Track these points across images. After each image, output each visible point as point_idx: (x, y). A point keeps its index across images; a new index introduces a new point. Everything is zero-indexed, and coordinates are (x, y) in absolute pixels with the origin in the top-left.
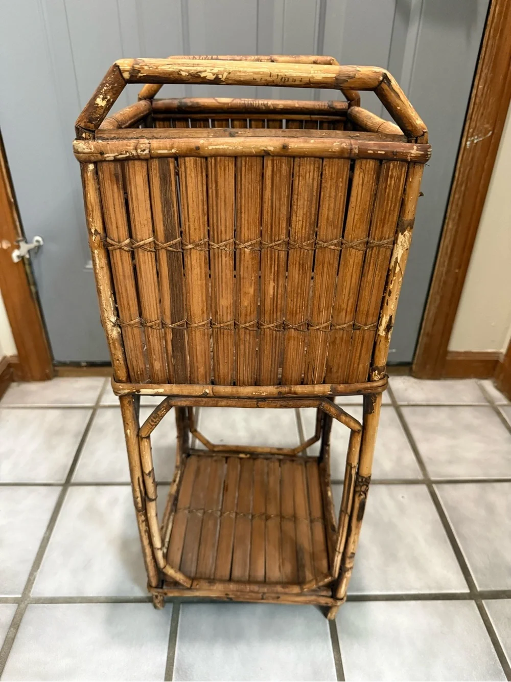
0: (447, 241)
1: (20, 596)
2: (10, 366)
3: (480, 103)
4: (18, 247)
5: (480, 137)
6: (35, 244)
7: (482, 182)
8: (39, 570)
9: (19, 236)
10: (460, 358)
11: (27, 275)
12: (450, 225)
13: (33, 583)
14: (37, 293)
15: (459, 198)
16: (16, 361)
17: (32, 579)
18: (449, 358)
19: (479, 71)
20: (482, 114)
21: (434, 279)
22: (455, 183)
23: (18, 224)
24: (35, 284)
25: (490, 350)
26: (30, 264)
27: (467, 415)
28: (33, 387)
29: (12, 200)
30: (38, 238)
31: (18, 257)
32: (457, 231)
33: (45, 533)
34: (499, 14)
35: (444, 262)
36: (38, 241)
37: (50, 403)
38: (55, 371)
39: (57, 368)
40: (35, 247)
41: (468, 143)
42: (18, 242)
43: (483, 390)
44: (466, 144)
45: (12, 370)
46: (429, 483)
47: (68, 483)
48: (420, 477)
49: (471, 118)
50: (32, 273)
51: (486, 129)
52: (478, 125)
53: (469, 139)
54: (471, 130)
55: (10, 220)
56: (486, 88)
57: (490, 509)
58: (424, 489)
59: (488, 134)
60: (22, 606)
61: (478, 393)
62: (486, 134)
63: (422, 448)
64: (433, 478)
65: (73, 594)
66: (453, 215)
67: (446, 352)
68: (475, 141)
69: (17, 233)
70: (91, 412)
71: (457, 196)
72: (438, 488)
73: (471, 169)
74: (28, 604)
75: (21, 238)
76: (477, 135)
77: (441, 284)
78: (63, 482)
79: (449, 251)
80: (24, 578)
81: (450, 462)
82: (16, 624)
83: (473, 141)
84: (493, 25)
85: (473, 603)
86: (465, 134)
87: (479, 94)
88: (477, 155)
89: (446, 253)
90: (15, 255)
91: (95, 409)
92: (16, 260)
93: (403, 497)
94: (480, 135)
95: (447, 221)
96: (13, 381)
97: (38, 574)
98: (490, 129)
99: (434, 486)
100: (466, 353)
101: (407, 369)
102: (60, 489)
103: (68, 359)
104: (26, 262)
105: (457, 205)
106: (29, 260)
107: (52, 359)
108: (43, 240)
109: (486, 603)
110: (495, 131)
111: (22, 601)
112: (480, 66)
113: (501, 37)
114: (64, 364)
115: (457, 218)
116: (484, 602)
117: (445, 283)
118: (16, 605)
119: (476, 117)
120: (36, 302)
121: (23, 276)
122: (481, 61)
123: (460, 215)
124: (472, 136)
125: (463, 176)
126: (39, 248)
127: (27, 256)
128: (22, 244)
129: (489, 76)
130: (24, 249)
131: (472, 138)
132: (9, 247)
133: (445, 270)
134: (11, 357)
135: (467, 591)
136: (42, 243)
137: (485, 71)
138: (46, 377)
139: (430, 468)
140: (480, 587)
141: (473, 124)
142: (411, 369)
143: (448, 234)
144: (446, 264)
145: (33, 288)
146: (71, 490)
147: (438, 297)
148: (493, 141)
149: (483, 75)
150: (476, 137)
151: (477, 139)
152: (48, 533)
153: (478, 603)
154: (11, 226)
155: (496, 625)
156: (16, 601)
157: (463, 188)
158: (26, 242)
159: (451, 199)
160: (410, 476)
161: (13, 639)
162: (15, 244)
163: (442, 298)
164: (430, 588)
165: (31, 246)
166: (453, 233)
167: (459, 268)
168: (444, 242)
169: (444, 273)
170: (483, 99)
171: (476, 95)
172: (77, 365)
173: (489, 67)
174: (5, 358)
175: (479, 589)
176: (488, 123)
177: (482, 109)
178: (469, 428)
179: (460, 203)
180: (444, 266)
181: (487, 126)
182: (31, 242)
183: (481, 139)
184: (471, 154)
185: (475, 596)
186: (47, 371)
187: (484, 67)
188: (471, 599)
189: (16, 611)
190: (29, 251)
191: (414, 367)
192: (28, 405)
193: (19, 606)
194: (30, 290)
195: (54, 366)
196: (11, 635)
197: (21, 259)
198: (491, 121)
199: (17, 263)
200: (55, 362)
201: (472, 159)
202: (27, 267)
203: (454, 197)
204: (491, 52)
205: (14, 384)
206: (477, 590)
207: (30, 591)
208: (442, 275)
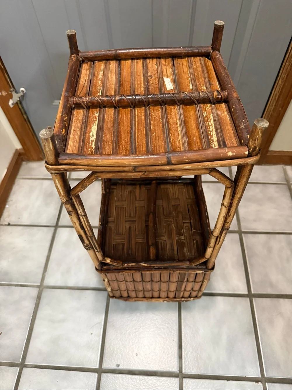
0: (276, 92)
1: (39, 284)
2: (20, 154)
4: (12, 97)
6: (22, 93)
8: (47, 272)
9: (11, 88)
10: (275, 154)
11: (20, 109)
12: (280, 82)
13: (44, 278)
14: (28, 118)
16: (23, 151)
17: (44, 276)
18: (268, 154)
21: (265, 112)
23: (9, 80)
24: (26, 113)
26: (21, 103)
27: (272, 190)
28: (34, 166)
29: (3, 67)
30: (22, 89)
31: (12, 104)
32: (284, 85)
33: (48, 253)
36: (23, 91)
40: (22, 95)
42: (11, 92)
43: (285, 172)
45: (22, 156)
46: (240, 233)
47: (57, 226)
48: (236, 229)
50: (23, 108)
55: (4, 79)
57: (270, 250)
58: (237, 236)
60: (41, 289)
61: (282, 175)
64: (243, 230)
67: (268, 151)
69: (10, 86)
72: (245, 237)
74: (43, 288)
75: (12, 89)
77: (269, 116)
78: (55, 225)
79: (277, 97)
80: (40, 276)
81: (255, 221)
82: (39, 298)
85: (248, 299)
89: (275, 98)
92: (12, 106)
95: (279, 78)
96: (23, 161)
97: (47, 274)
100: (280, 152)
102: (53, 229)
104: (18, 103)
105: (287, 70)
106: (20, 101)
108: (25, 89)
111: (40, 287)
115: (285, 77)
116: (254, 299)
117: (272, 115)
118: (38, 289)
120: (28, 122)
123: (287, 76)
126: (24, 95)
128: (14, 94)
130: (16, 97)
132: (6, 95)
134: (20, 149)
135: (247, 293)
136: (25, 91)
138: (40, 159)
143: (277, 89)
144: (274, 104)
145: (25, 116)
146: (60, 230)
153: (251, 299)
154: (6, 83)
155: (257, 311)
156: (38, 287)
158: (16, 92)
161: (38, 304)
165: (19, 95)
166: (281, 87)
167: (282, 108)
169: (272, 109)
174: (17, 150)
175: (253, 292)
178: (271, 199)
179: (289, 68)
180: (273, 106)
182: (19, 92)
185: (250, 296)
186: (41, 156)
188: (247, 297)
189: (39, 292)
190: (19, 98)
192: (33, 177)
197: (15, 104)
202: (20, 105)
205: (24, 163)
206: (251, 293)
207: (43, 282)
208: (270, 111)
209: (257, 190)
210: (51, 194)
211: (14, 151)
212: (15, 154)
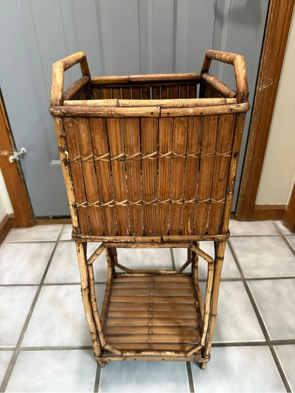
1: (15, 347)
2: (10, 219)
3: (265, 66)
4: (13, 154)
5: (267, 85)
6: (22, 152)
7: (269, 110)
8: (26, 332)
9: (13, 148)
10: (263, 209)
11: (18, 169)
12: (252, 134)
13: (22, 339)
14: (24, 179)
15: (256, 119)
16: (13, 217)
17: (22, 337)
18: (256, 209)
19: (264, 49)
20: (267, 73)
21: (245, 165)
22: (254, 111)
23: (12, 142)
24: (23, 174)
25: (279, 204)
26: (20, 163)
27: (267, 241)
28: (23, 231)
29: (9, 129)
30: (23, 149)
31: (13, 160)
32: (256, 137)
33: (29, 312)
34: (273, 17)
35: (250, 155)
37: (33, 240)
38: (35, 222)
39: (36, 220)
40: (22, 154)
41: (260, 89)
42: (12, 151)
43: (276, 226)
45: (11, 222)
46: (244, 280)
47: (42, 284)
48: (239, 277)
49: (261, 75)
50: (21, 168)
51: (270, 80)
52: (265, 78)
53: (260, 87)
54: (261, 82)
55: (8, 140)
56: (268, 59)
57: (279, 294)
58: (241, 283)
59: (271, 83)
60: (17, 352)
61: (273, 228)
62: (270, 83)
63: (241, 260)
64: (246, 277)
65: (44, 345)
66: (254, 129)
67: (255, 206)
68: (264, 88)
69: (12, 147)
70: (55, 244)
71: (255, 118)
72: (249, 283)
73: (262, 103)
74: (20, 351)
75: (14, 149)
76: (265, 84)
77: (249, 167)
78: (39, 283)
79: (253, 149)
80: (18, 337)
81: (256, 268)
82: (13, 362)
83: (263, 87)
84: (270, 24)
85: (268, 347)
86: (258, 83)
87: (265, 62)
88: (266, 95)
89: (251, 150)
90: (11, 159)
91: (57, 242)
92: (11, 161)
93: (229, 288)
94: (267, 84)
95: (250, 132)
96: (12, 228)
97: (25, 335)
98: (272, 80)
99: (247, 282)
100: (266, 206)
101: (232, 215)
102: (37, 287)
103: (42, 215)
104: (17, 162)
105: (256, 123)
106: (19, 161)
107: (33, 214)
108: (27, 150)
109: (275, 347)
110: (275, 82)
111: (16, 349)
112: (264, 46)
113: (275, 29)
114: (40, 218)
115: (256, 130)
116: (274, 347)
117: (251, 167)
118: (13, 352)
119: (264, 73)
120: (23, 184)
121: (16, 170)
122: (264, 44)
123: (258, 128)
124: (262, 85)
125: (258, 107)
126: (24, 154)
127: (18, 159)
128: (15, 153)
129: (270, 51)
130: (16, 155)
131: (262, 86)
132: (8, 155)
133: (251, 159)
134: (11, 214)
135: (264, 340)
136: (25, 151)
137: (267, 49)
138: (30, 225)
139: (245, 272)
140: (272, 338)
141: (262, 78)
142: (235, 216)
143: (252, 140)
144: (251, 156)
145: (21, 176)
146: (44, 288)
147: (248, 175)
148: (274, 87)
149: (266, 51)
150: (264, 85)
151: (265, 86)
152: (31, 312)
153: (271, 347)
154: (9, 143)
155: (280, 360)
156: (13, 349)
157: (259, 114)
158: (17, 151)
159: (252, 119)
160: (233, 276)
161: (12, 370)
162: (11, 152)
163: (250, 175)
164: (243, 339)
165: (19, 153)
166: (255, 138)
167: (259, 158)
168: (250, 143)
169: (250, 161)
170: (267, 64)
171: (263, 62)
172: (47, 218)
173: (270, 46)
174: (7, 215)
175: (271, 339)
176: (270, 77)
177: (267, 70)
178: (268, 249)
179: (257, 122)
181: (270, 79)
182: (20, 151)
183: (267, 86)
184: (262, 95)
185: (269, 343)
186: (31, 222)
187: (267, 47)
188: (267, 345)
189: (13, 355)
190: (19, 156)
191: (236, 214)
192: (20, 241)
193: (15, 352)
194: (20, 177)
195: (35, 219)
196: (10, 368)
197: (14, 161)
198: (272, 76)
199: (12, 163)
200: (35, 217)
201: (263, 97)
202: (18, 165)
203: (254, 119)
204: (270, 38)
205: (12, 230)
206: (270, 340)
207: (21, 344)
208: (249, 163)
209: (252, 242)
210: (38, 255)
211: (4, 216)
212: (5, 219)
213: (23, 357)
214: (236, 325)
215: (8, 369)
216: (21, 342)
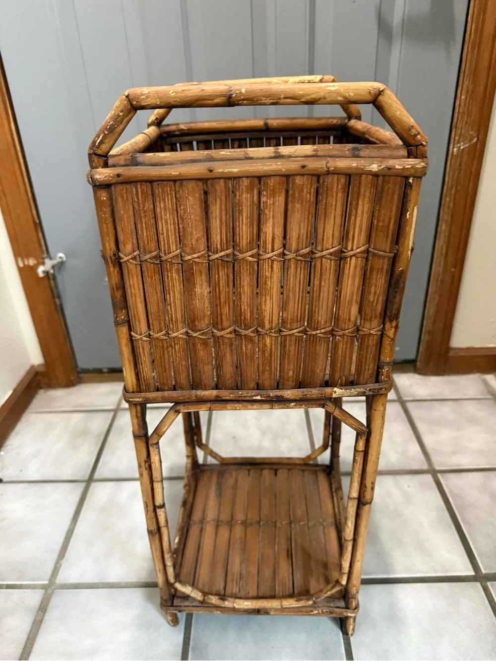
0: (441, 242)
1: (47, 582)
2: (37, 374)
3: (464, 112)
4: (43, 264)
5: (466, 143)
6: (58, 260)
7: (471, 185)
8: (64, 559)
9: (43, 253)
10: (462, 354)
11: (51, 288)
12: (443, 227)
13: (59, 571)
14: (61, 305)
15: (450, 201)
16: (42, 369)
17: (58, 566)
18: (451, 354)
19: (460, 83)
20: (466, 122)
21: (432, 279)
22: (445, 187)
23: (43, 242)
24: (59, 297)
25: (491, 345)
26: (54, 279)
27: (471, 408)
28: (59, 393)
29: (38, 221)
30: (61, 255)
31: (44, 272)
32: (450, 231)
33: (70, 525)
34: (475, 31)
35: (440, 262)
36: (61, 258)
37: (73, 407)
38: (79, 378)
39: (81, 375)
40: (59, 263)
41: (455, 150)
42: (43, 259)
43: (486, 384)
44: (453, 151)
45: (39, 378)
46: (434, 473)
47: (90, 479)
48: (425, 467)
49: (456, 127)
50: (56, 287)
51: (472, 135)
52: (463, 132)
53: (456, 146)
54: (457, 138)
55: (35, 239)
56: (468, 99)
58: (429, 478)
59: (473, 139)
60: (49, 591)
61: (482, 387)
62: (471, 140)
63: (427, 440)
64: (438, 468)
65: (96, 580)
66: (446, 217)
67: (449, 349)
68: (462, 148)
69: (42, 251)
70: (112, 414)
71: (448, 199)
72: (442, 477)
73: (459, 173)
74: (55, 589)
75: (45, 255)
76: (463, 141)
77: (439, 283)
78: (87, 478)
79: (444, 251)
80: (50, 567)
81: (454, 453)
82: (43, 608)
83: (459, 147)
84: (471, 41)
85: (478, 584)
86: (452, 140)
87: (462, 104)
88: (464, 160)
89: (441, 254)
90: (41, 270)
91: (116, 411)
92: (41, 275)
93: (408, 486)
94: (466, 142)
95: (440, 223)
96: (41, 388)
97: (64, 563)
98: (475, 135)
99: (439, 475)
100: (468, 349)
101: (411, 366)
102: (83, 485)
103: (91, 366)
104: (51, 277)
105: (448, 208)
106: (54, 275)
107: (76, 366)
108: (66, 256)
109: (491, 585)
110: (480, 137)
111: (49, 587)
112: (461, 78)
113: (478, 49)
114: (87, 371)
115: (450, 220)
116: (489, 584)
117: (442, 282)
118: (43, 591)
119: (461, 124)
120: (60, 314)
121: (48, 290)
122: (462, 75)
123: (452, 217)
124: (459, 142)
125: (452, 181)
126: (62, 264)
127: (52, 271)
128: (47, 261)
129: (471, 87)
130: (48, 265)
131: (459, 145)
132: (35, 264)
133: (441, 269)
134: (39, 365)
135: (472, 573)
136: (65, 259)
137: (466, 83)
138: (70, 384)
139: (434, 458)
140: (485, 569)
141: (459, 131)
142: (415, 367)
143: (442, 235)
144: (442, 263)
145: (57, 300)
146: (94, 485)
147: (437, 296)
148: (478, 146)
149: (465, 86)
150: (462, 144)
151: (463, 145)
152: (72, 525)
153: (483, 584)
154: (37, 246)
156: (43, 587)
157: (453, 192)
158: (51, 259)
159: (443, 202)
160: (415, 466)
161: (41, 621)
162: (41, 261)
163: (440, 295)
164: (436, 572)
165: (55, 262)
166: (447, 234)
167: (455, 266)
168: (439, 243)
169: (441, 272)
170: (466, 108)
171: (460, 105)
172: (99, 371)
173: (470, 78)
174: (32, 367)
175: (484, 571)
176: (472, 130)
177: (466, 117)
178: (473, 420)
179: (451, 205)
180: (440, 266)
181: (472, 133)
182: (55, 259)
183: (467, 145)
184: (458, 160)
185: (480, 578)
186: (72, 378)
187: (465, 79)
188: (476, 581)
189: (43, 597)
190: (53, 267)
191: (418, 364)
192: (55, 410)
193: (46, 591)
194: (55, 303)
195: (79, 373)
196: (39, 618)
197: (46, 274)
198: (475, 128)
199: (43, 278)
200: (79, 369)
201: (460, 164)
202: (52, 282)
203: (445, 200)
204: (470, 66)
205: (41, 392)
206: (482, 572)
207: (56, 578)
208: (439, 275)
209: (446, 410)
210: (84, 433)
211: (28, 367)
212: (28, 372)
213: (59, 599)
214: (422, 548)
215: (35, 620)
216: (57, 575)
